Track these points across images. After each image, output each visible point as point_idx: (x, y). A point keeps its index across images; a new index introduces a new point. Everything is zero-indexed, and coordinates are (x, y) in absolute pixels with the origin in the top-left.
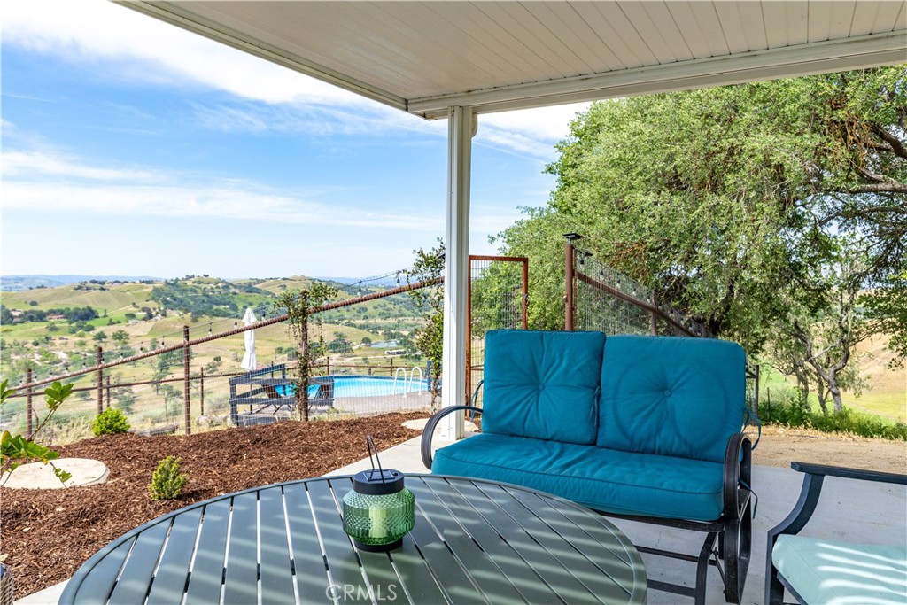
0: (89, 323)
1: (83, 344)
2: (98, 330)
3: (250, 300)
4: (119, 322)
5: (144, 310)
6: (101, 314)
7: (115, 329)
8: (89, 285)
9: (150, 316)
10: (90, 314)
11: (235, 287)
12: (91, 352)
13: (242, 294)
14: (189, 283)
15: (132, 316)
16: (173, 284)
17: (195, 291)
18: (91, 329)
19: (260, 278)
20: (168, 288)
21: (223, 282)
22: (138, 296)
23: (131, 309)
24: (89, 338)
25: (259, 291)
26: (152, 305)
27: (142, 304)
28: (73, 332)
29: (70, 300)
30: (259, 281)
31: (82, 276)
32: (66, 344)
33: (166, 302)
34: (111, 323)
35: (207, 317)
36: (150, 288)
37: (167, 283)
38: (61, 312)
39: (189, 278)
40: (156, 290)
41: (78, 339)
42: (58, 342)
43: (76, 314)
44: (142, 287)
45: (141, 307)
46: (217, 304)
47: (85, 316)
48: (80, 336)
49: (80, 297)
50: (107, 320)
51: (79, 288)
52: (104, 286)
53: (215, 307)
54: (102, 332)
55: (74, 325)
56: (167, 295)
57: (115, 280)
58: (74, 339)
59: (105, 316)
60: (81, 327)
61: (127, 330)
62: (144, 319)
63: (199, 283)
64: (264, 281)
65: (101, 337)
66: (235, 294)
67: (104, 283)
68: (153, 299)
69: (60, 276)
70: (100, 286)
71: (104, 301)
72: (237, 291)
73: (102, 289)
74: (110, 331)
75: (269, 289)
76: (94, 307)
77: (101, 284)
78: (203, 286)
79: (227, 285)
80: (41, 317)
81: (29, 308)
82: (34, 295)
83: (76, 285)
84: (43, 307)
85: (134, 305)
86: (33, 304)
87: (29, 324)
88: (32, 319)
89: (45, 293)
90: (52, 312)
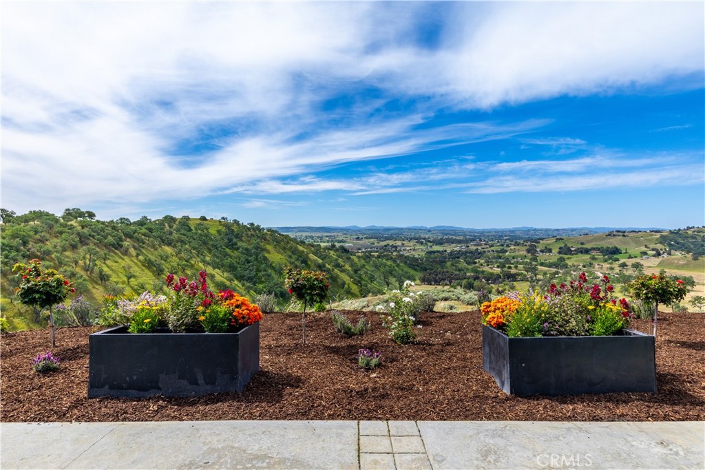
0: (616, 256)
1: (612, 269)
2: (622, 261)
4: (636, 257)
5: (653, 250)
6: (624, 251)
7: (634, 261)
8: (615, 233)
9: (658, 254)
10: (616, 251)
12: (617, 274)
14: (690, 232)
15: (645, 253)
16: (675, 233)
17: (695, 238)
18: (618, 260)
20: (672, 235)
22: (649, 240)
23: (644, 249)
24: (616, 265)
26: (659, 246)
27: (652, 246)
28: (606, 261)
29: (603, 242)
31: (609, 228)
32: (602, 268)
33: (670, 245)
34: (630, 257)
36: (658, 235)
37: (671, 232)
38: (599, 249)
39: (689, 228)
40: (662, 236)
41: (609, 266)
42: (597, 266)
43: (607, 250)
44: (652, 235)
45: (651, 248)
47: (613, 252)
48: (610, 264)
49: (611, 240)
50: (627, 255)
51: (609, 235)
52: (626, 234)
54: (624, 263)
55: (606, 257)
56: (671, 241)
57: (631, 230)
58: (606, 265)
59: (626, 253)
60: (611, 259)
61: (642, 262)
62: (654, 256)
63: (699, 232)
65: (624, 265)
67: (624, 232)
68: (660, 243)
69: (596, 228)
70: (622, 234)
71: (624, 243)
73: (624, 236)
74: (630, 262)
76: (619, 247)
77: (623, 233)
80: (587, 251)
81: (580, 246)
82: (582, 239)
83: (607, 233)
84: (588, 246)
85: (646, 246)
86: (582, 244)
87: (580, 255)
88: (581, 252)
89: (589, 238)
90: (593, 249)
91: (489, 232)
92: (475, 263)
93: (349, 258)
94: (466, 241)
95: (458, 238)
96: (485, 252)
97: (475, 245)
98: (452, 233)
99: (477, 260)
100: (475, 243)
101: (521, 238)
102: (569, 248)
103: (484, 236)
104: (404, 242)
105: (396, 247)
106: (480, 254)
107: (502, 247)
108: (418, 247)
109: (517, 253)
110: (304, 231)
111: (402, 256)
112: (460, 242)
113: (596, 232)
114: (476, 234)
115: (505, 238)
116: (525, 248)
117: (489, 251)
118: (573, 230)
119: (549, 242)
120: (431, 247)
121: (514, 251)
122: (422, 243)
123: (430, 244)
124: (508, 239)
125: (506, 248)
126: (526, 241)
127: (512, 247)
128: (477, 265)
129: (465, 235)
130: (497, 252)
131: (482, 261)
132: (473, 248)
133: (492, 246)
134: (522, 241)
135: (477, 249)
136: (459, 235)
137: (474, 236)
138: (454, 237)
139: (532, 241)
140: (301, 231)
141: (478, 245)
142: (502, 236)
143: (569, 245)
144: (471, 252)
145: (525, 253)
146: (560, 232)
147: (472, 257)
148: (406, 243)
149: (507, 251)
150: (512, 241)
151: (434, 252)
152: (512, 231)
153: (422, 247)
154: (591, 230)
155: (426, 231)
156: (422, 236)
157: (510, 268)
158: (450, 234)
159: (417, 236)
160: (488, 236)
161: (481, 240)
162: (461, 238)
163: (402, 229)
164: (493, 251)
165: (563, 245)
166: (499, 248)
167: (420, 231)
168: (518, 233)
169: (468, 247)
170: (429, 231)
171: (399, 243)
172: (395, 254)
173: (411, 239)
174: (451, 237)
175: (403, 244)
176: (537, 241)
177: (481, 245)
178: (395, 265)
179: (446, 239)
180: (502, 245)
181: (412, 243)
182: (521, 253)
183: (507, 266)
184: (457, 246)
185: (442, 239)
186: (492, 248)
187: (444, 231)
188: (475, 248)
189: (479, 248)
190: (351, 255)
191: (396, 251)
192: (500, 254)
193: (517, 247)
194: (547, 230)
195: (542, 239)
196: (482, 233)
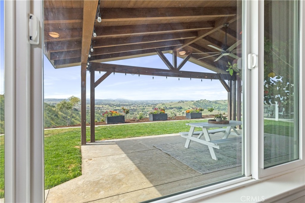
0: (181, 110)
1: (180, 114)
2: (183, 111)
3: (216, 105)
5: (192, 107)
8: (181, 102)
10: (181, 108)
11: (212, 102)
13: (214, 104)
14: (201, 101)
16: (198, 101)
17: (203, 103)
18: (181, 111)
19: (218, 100)
20: (197, 103)
21: (209, 101)
22: (190, 104)
23: (189, 107)
24: (181, 113)
25: (218, 103)
26: (193, 106)
27: (191, 106)
28: (178, 112)
29: (177, 105)
30: (218, 101)
31: (179, 100)
33: (196, 106)
35: (206, 110)
36: (193, 102)
37: (196, 101)
38: (176, 107)
39: (201, 100)
40: (194, 103)
41: (179, 113)
43: (178, 108)
44: (191, 102)
46: (208, 106)
48: (180, 113)
49: (179, 104)
50: (184, 109)
51: (179, 102)
52: (184, 102)
53: (207, 107)
56: (196, 104)
60: (179, 111)
63: (204, 101)
64: (219, 101)
66: (212, 104)
68: (194, 105)
72: (213, 103)
73: (183, 103)
75: (221, 103)
77: (183, 101)
78: (204, 102)
79: (210, 102)
80: (172, 108)
81: (170, 106)
82: (171, 104)
83: (178, 102)
84: (172, 106)
85: (190, 106)
86: (171, 106)
87: (170, 110)
88: (170, 109)
89: (172, 103)
90: (174, 107)
91: (138, 101)
92: (133, 114)
93: (78, 114)
94: (130, 105)
95: (126, 104)
96: (137, 109)
97: (133, 107)
98: (124, 101)
99: (134, 113)
100: (133, 106)
101: (150, 104)
102: (166, 107)
103: (136, 103)
104: (103, 106)
105: (100, 108)
106: (135, 110)
107: (143, 107)
108: (110, 107)
109: (149, 110)
110: (51, 101)
111: (103, 112)
112: (127, 105)
113: (175, 101)
114: (133, 102)
115: (144, 104)
116: (152, 107)
117: (138, 109)
118: (168, 101)
119: (160, 105)
120: (115, 107)
121: (148, 109)
122: (111, 106)
123: (115, 106)
124: (145, 104)
125: (145, 108)
126: (152, 105)
127: (147, 107)
128: (134, 114)
129: (129, 103)
130: (142, 109)
131: (136, 113)
132: (132, 108)
133: (140, 107)
134: (150, 105)
135: (134, 108)
136: (126, 103)
137: (132, 103)
138: (124, 103)
139: (154, 104)
140: (50, 101)
141: (134, 107)
142: (143, 103)
143: (166, 106)
144: (132, 110)
145: (152, 109)
146: (163, 101)
147: (132, 111)
148: (104, 106)
149: (145, 109)
150: (147, 105)
151: (117, 110)
152: (147, 101)
153: (111, 108)
154: (173, 100)
155: (113, 101)
156: (111, 103)
157: (147, 115)
158: (122, 102)
159: (109, 103)
160: (138, 103)
161: (135, 105)
162: (127, 104)
163: (102, 100)
164: (140, 109)
165: (164, 106)
166: (142, 108)
167: (110, 101)
168: (149, 102)
169: (130, 107)
170: (114, 101)
171: (101, 106)
172: (99, 111)
173: (106, 104)
174: (123, 103)
175: (103, 107)
176: (156, 105)
177: (135, 106)
178: (100, 116)
179: (122, 104)
180: (144, 107)
181: (107, 106)
182: (150, 109)
183: (145, 114)
184: (125, 107)
185: (119, 104)
186: (140, 108)
187: (120, 101)
188: (133, 108)
189: (135, 108)
190: (79, 112)
191: (100, 109)
192: (143, 110)
193: (149, 107)
194: (159, 101)
195: (157, 104)
196: (136, 102)
